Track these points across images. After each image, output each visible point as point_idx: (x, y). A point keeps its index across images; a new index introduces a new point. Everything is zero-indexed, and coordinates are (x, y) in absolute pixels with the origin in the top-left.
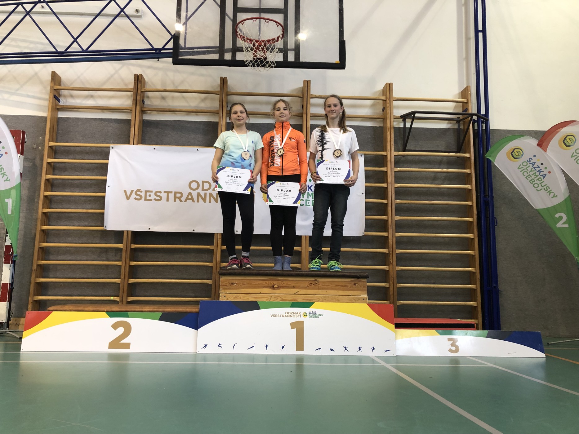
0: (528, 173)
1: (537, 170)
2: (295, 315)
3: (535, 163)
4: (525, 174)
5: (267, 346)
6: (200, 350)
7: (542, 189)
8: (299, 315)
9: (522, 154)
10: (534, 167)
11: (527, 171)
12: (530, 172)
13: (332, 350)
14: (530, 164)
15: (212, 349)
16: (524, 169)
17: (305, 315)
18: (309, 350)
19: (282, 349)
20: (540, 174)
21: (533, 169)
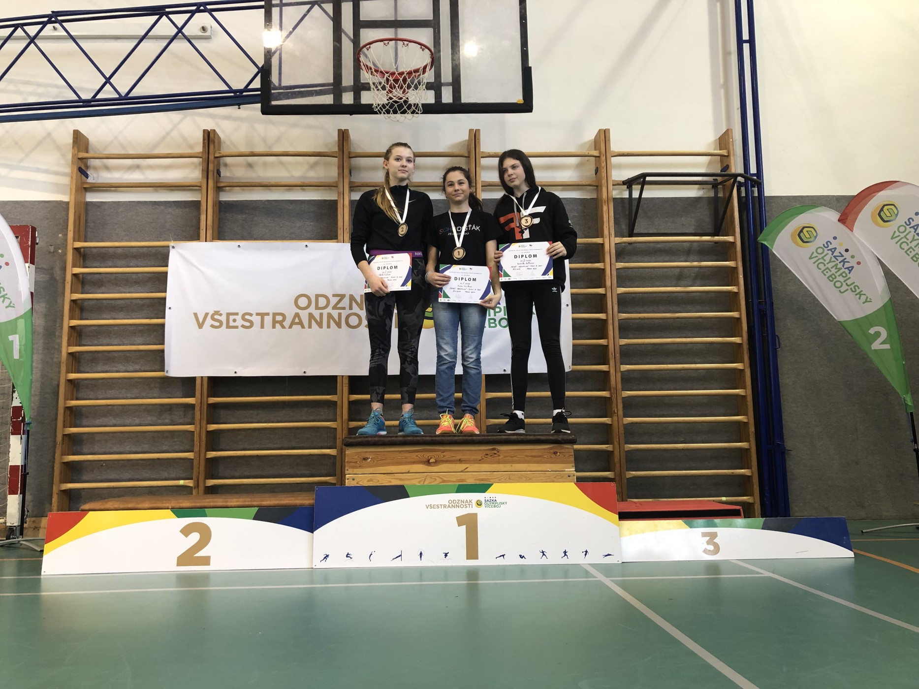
0: (825, 265)
1: (839, 261)
2: (464, 504)
3: (835, 249)
4: (821, 266)
5: (421, 554)
6: (319, 564)
7: (847, 290)
8: (469, 505)
9: (815, 235)
10: (834, 255)
11: (823, 261)
12: (828, 264)
13: (522, 557)
14: (828, 250)
15: (337, 562)
16: (819, 259)
17: (479, 504)
18: (486, 558)
19: (445, 557)
20: (843, 266)
21: (833, 259)
